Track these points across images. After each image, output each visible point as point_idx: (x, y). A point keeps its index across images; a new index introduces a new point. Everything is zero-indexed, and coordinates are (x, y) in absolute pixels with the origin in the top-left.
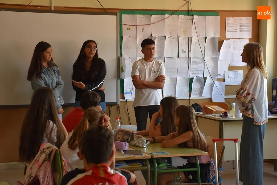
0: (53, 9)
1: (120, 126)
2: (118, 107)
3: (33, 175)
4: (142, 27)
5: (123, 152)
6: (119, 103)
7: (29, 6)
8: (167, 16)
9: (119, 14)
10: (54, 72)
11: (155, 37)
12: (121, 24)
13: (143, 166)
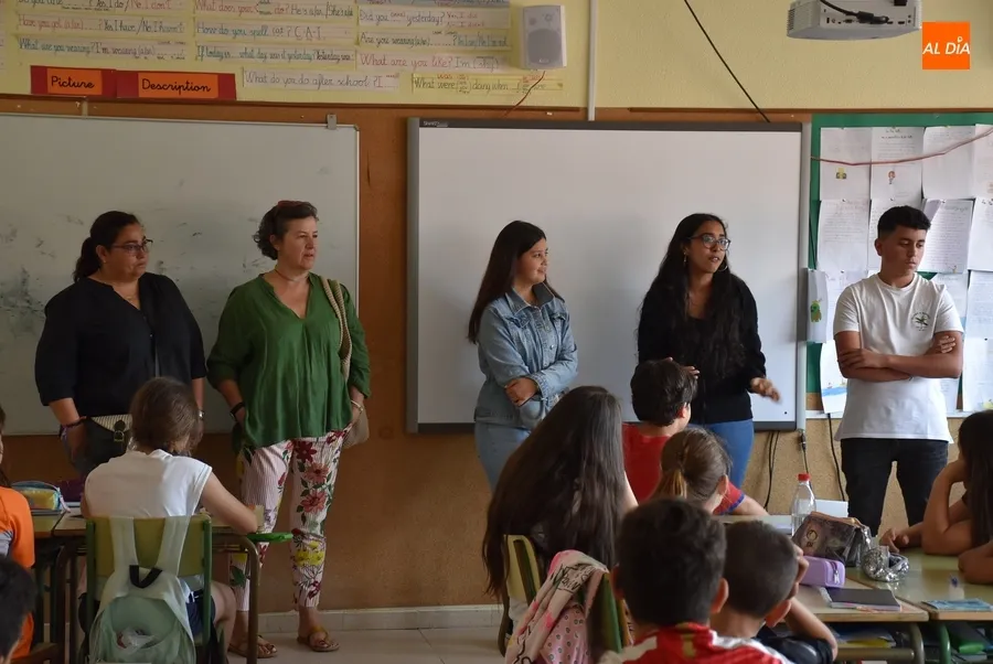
0: (592, 117)
1: (812, 502)
2: (801, 439)
3: (531, 653)
4: (890, 168)
5: (825, 593)
6: (802, 425)
7: (519, 108)
8: (980, 128)
9: (808, 128)
10: (552, 320)
11: (936, 204)
12: (816, 160)
13: (899, 646)
